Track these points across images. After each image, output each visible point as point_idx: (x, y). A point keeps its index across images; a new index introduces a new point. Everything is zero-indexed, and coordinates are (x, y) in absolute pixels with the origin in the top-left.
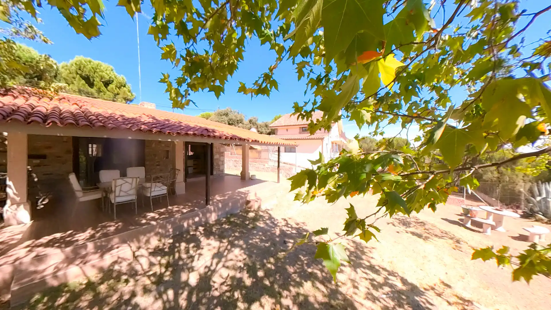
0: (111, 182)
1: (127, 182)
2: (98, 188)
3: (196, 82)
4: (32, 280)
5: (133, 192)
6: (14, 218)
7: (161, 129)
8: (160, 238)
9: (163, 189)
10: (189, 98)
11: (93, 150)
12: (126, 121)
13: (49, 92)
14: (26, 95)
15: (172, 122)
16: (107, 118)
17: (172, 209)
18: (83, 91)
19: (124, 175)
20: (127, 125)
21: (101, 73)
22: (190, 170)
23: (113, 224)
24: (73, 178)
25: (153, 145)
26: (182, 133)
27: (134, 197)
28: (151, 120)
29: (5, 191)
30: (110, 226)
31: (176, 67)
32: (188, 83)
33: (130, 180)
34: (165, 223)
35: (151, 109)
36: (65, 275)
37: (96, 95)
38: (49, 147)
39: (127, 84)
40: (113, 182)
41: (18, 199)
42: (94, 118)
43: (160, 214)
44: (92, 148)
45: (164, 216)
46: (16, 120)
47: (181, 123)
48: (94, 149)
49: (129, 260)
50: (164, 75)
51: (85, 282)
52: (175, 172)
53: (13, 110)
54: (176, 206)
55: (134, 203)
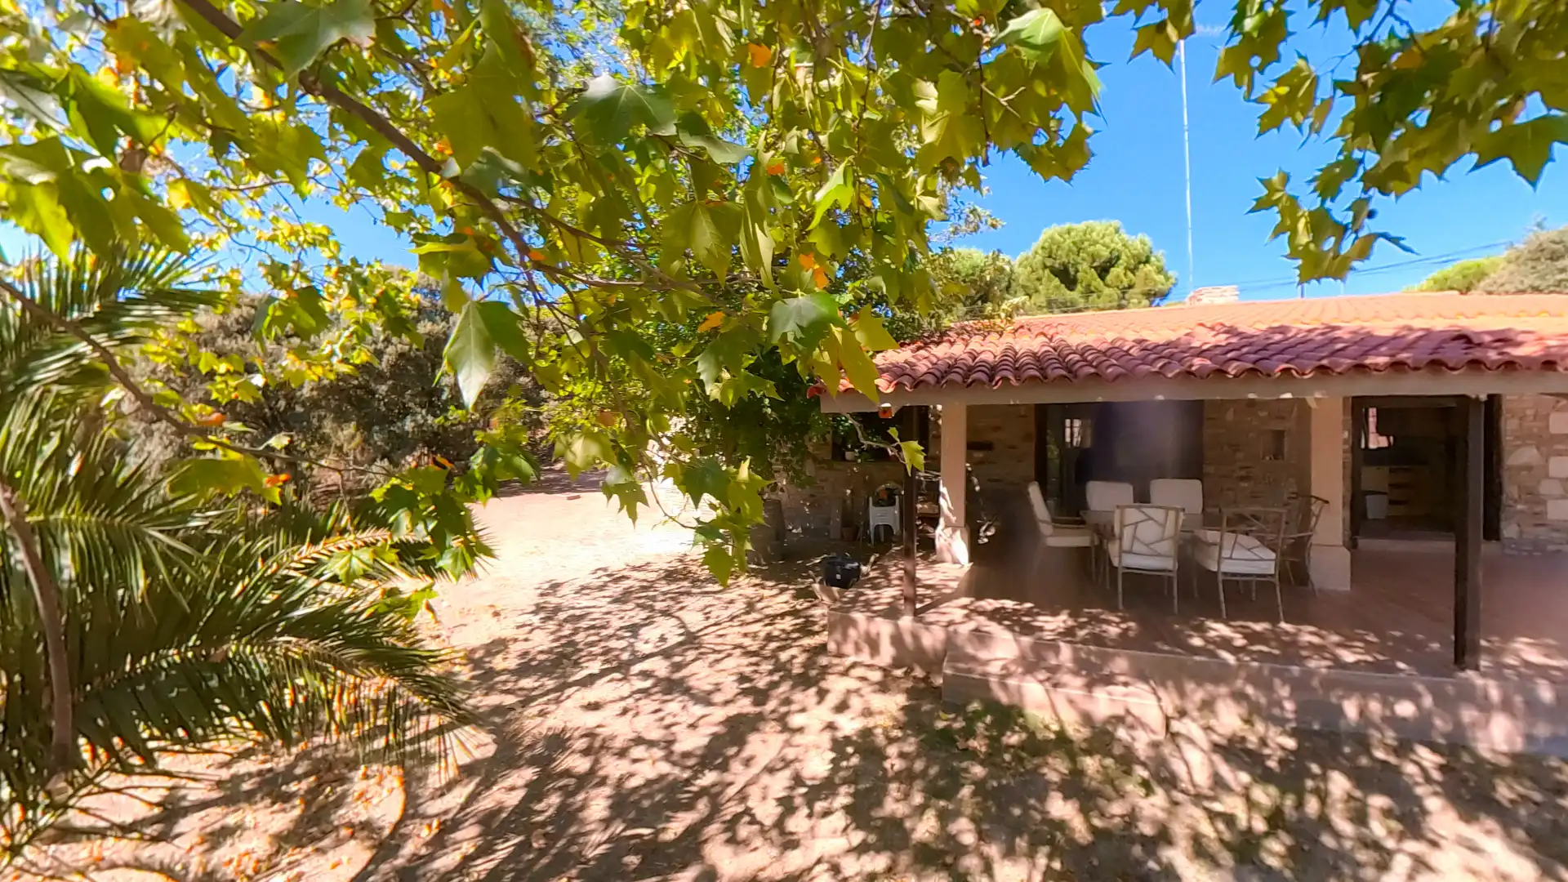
0: (1113, 512)
1: (1150, 519)
2: (1083, 522)
3: (1405, 156)
4: (970, 671)
5: (1166, 547)
6: (949, 550)
7: (1255, 363)
8: (1250, 714)
9: (1262, 560)
10: (1369, 226)
11: (1074, 431)
12: (1151, 352)
13: (998, 321)
14: (966, 336)
15: (1300, 331)
16: (1104, 353)
17: (1295, 635)
18: (1055, 301)
19: (1142, 497)
20: (1151, 363)
21: (1091, 249)
22: (1376, 507)
23: (1117, 620)
24: (1034, 491)
25: (1230, 416)
26: (1339, 365)
27: (1169, 564)
28: (1222, 339)
29: (937, 502)
30: (1109, 622)
31: (1314, 136)
32: (1366, 173)
33: (1158, 514)
34: (1266, 672)
35: (1221, 306)
36: (1019, 688)
37: (1081, 303)
38: (997, 429)
39: (1155, 253)
40: (1118, 512)
41: (954, 519)
42: (1077, 357)
43: (1253, 637)
44: (1072, 427)
45: (1265, 649)
46: (952, 382)
47: (1334, 328)
48: (1076, 430)
49: (1153, 732)
50: (1266, 183)
51: (1055, 727)
52: (1309, 504)
53: (950, 366)
54: (1312, 629)
55: (1170, 578)
